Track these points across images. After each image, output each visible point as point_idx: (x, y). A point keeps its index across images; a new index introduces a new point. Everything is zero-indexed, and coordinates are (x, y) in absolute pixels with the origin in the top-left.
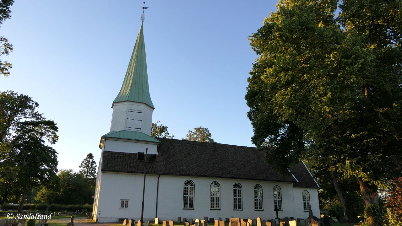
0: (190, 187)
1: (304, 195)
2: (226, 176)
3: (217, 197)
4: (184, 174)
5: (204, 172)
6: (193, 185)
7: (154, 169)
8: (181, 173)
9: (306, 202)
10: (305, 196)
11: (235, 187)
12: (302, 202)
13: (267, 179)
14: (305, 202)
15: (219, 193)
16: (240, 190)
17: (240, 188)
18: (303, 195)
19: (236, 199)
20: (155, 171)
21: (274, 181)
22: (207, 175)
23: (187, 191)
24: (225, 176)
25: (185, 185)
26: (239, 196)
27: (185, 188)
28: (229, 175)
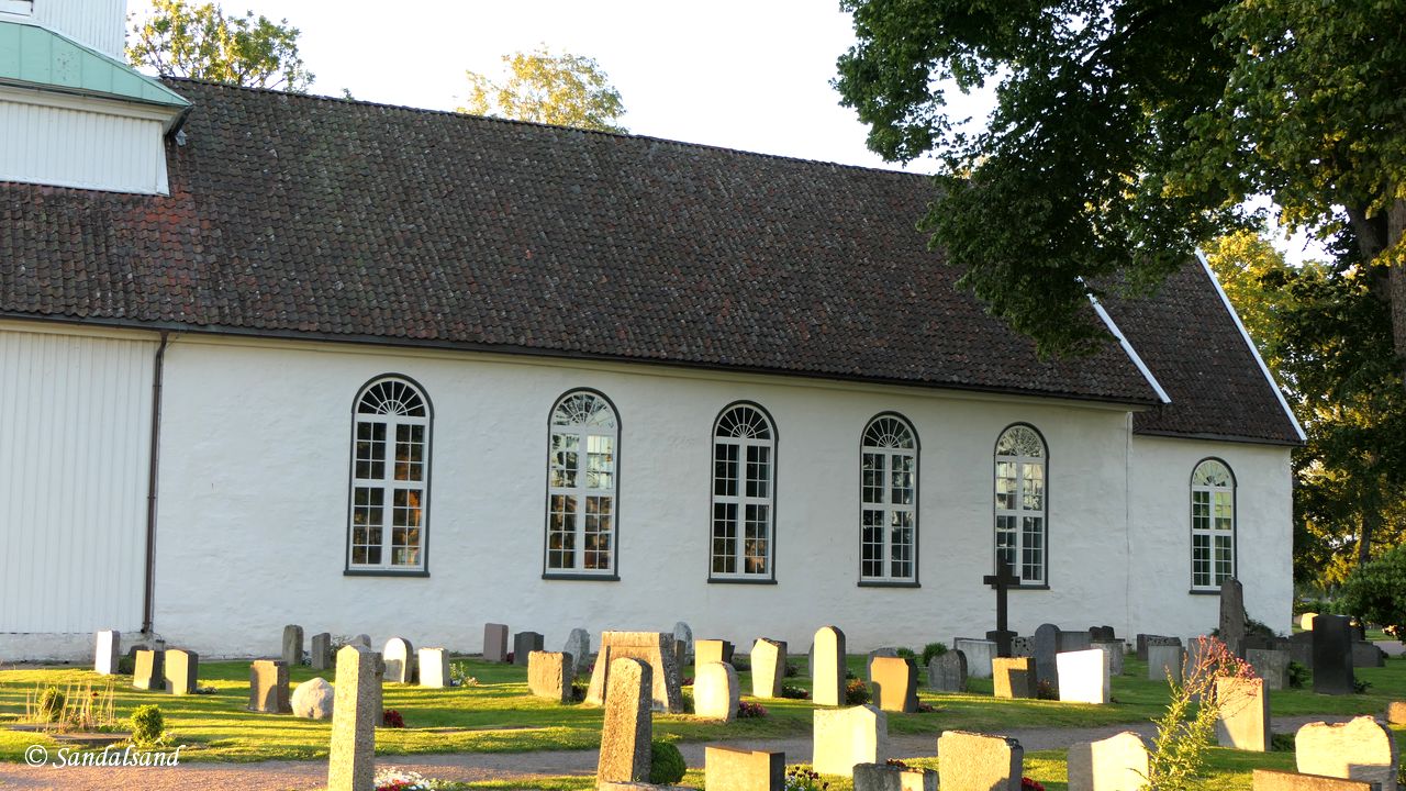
0: (399, 426)
1: (1201, 489)
2: (664, 354)
3: (593, 493)
4: (349, 329)
5: (507, 319)
6: (420, 413)
7: (126, 292)
8: (328, 327)
9: (1212, 532)
10: (1206, 495)
11: (726, 425)
12: (1184, 532)
13: (955, 378)
14: (1201, 532)
15: (612, 467)
16: (765, 450)
17: (765, 436)
18: (1196, 488)
19: (733, 508)
20: (127, 305)
21: (1000, 390)
22: (522, 340)
23: (380, 451)
24: (655, 354)
25: (363, 409)
26: (751, 491)
27: (363, 430)
28: (684, 348)
